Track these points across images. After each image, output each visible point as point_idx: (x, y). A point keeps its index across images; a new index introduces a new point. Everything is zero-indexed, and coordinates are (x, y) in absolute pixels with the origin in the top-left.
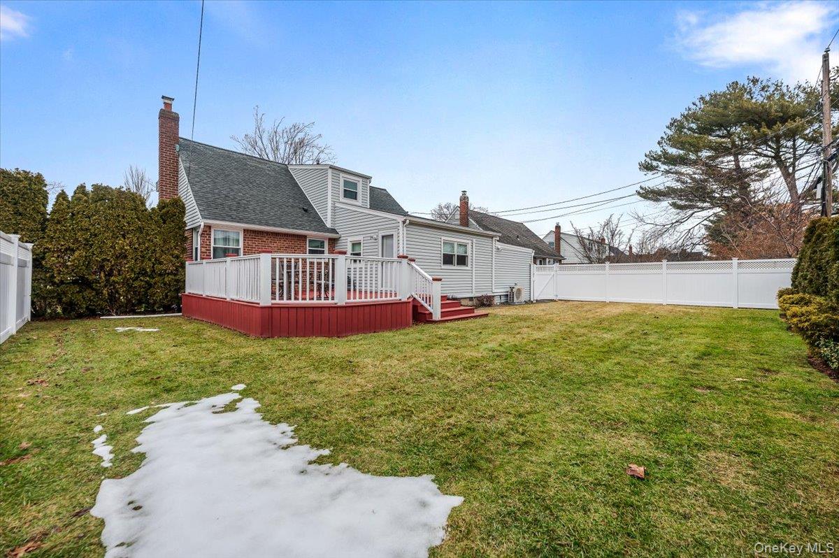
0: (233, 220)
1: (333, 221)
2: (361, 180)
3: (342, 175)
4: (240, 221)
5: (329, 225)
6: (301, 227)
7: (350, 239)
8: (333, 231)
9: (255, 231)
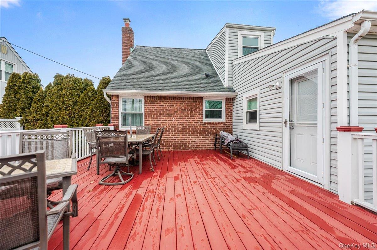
0: (134, 88)
1: (231, 80)
2: (262, 34)
3: (240, 32)
4: (140, 88)
5: (226, 85)
6: (197, 89)
7: (245, 95)
8: (231, 90)
9: (154, 97)
